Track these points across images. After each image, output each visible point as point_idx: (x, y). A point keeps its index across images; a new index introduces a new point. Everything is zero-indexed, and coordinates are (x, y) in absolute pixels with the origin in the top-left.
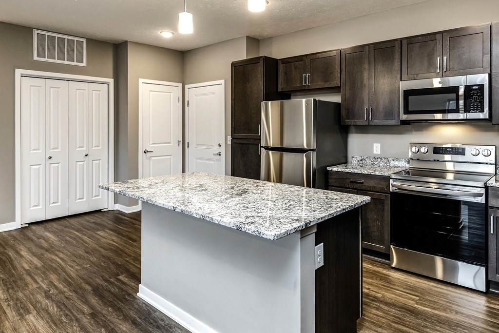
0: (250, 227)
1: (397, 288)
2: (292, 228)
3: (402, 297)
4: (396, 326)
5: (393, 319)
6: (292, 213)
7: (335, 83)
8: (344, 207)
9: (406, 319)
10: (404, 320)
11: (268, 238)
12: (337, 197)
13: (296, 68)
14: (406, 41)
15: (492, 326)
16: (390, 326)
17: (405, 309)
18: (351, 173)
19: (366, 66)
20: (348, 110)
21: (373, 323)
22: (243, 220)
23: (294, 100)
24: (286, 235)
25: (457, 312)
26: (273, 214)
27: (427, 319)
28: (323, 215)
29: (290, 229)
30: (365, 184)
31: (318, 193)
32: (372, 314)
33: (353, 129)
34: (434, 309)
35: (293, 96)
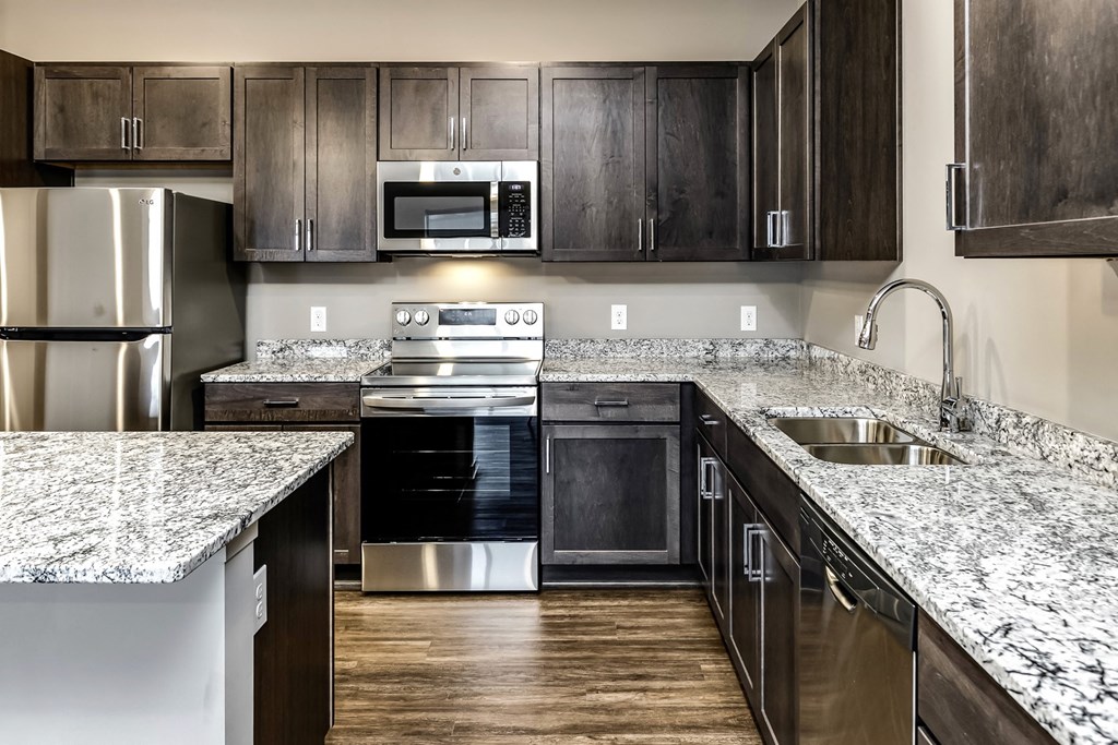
0: (87, 565)
1: (385, 635)
2: (215, 538)
3: (399, 652)
4: (400, 717)
5: (393, 705)
6: (189, 503)
7: (217, 151)
8: (310, 465)
9: (418, 694)
10: (413, 699)
11: (156, 579)
12: (278, 444)
13: (96, 96)
14: (387, 70)
15: (559, 650)
16: (389, 722)
17: (410, 674)
18: (267, 385)
19: (298, 116)
20: (253, 223)
21: (352, 730)
22: (49, 550)
23: (85, 191)
24: (203, 560)
25: (501, 646)
26: (134, 515)
27: (454, 680)
28: (273, 492)
29: (211, 541)
30: (303, 407)
31: (223, 441)
32: (346, 711)
33: (258, 271)
34: (462, 654)
35: (81, 176)
